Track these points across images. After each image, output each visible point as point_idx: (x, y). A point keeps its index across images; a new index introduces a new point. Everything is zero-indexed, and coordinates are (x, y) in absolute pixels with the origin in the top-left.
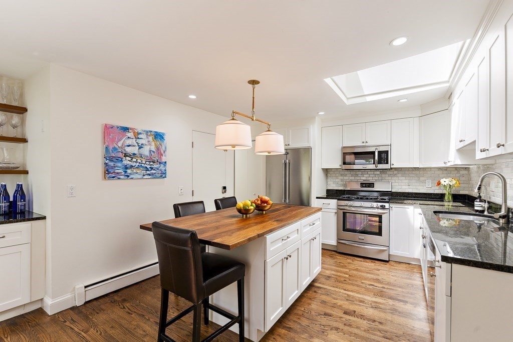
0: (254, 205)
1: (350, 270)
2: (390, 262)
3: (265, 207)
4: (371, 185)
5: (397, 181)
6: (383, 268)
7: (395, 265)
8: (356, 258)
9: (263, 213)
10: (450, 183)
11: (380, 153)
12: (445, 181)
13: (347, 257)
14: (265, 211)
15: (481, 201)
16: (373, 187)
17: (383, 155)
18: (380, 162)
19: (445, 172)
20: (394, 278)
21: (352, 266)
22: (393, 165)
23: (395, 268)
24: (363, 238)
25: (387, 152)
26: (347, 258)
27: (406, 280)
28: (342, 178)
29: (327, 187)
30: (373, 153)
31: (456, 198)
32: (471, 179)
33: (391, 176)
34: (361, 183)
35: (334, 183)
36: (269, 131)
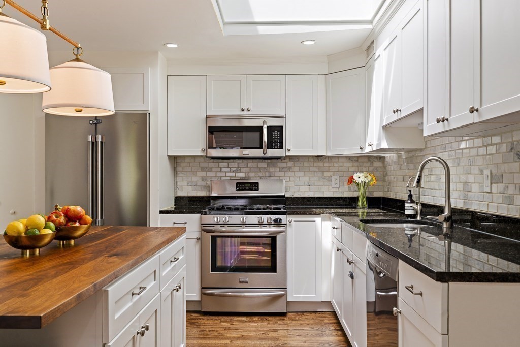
0: (52, 224)
1: (232, 340)
2: (289, 315)
3: (76, 229)
4: (255, 186)
5: (292, 179)
6: (281, 327)
7: (297, 318)
8: (235, 318)
9: (69, 244)
10: (365, 180)
11: (270, 129)
12: (359, 177)
13: (220, 318)
14: (74, 238)
15: (412, 202)
16: (258, 190)
17: (276, 134)
18: (270, 146)
19: (356, 164)
20: (300, 338)
21: (232, 334)
22: (289, 150)
23: (298, 322)
24: (246, 279)
25: (280, 129)
26: (221, 320)
27: (317, 339)
28: (203, 174)
29: (175, 193)
30: (260, 129)
31: (373, 202)
32: (387, 174)
33: (284, 170)
34: (237, 184)
35: (189, 183)
36: (77, 60)
